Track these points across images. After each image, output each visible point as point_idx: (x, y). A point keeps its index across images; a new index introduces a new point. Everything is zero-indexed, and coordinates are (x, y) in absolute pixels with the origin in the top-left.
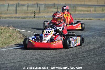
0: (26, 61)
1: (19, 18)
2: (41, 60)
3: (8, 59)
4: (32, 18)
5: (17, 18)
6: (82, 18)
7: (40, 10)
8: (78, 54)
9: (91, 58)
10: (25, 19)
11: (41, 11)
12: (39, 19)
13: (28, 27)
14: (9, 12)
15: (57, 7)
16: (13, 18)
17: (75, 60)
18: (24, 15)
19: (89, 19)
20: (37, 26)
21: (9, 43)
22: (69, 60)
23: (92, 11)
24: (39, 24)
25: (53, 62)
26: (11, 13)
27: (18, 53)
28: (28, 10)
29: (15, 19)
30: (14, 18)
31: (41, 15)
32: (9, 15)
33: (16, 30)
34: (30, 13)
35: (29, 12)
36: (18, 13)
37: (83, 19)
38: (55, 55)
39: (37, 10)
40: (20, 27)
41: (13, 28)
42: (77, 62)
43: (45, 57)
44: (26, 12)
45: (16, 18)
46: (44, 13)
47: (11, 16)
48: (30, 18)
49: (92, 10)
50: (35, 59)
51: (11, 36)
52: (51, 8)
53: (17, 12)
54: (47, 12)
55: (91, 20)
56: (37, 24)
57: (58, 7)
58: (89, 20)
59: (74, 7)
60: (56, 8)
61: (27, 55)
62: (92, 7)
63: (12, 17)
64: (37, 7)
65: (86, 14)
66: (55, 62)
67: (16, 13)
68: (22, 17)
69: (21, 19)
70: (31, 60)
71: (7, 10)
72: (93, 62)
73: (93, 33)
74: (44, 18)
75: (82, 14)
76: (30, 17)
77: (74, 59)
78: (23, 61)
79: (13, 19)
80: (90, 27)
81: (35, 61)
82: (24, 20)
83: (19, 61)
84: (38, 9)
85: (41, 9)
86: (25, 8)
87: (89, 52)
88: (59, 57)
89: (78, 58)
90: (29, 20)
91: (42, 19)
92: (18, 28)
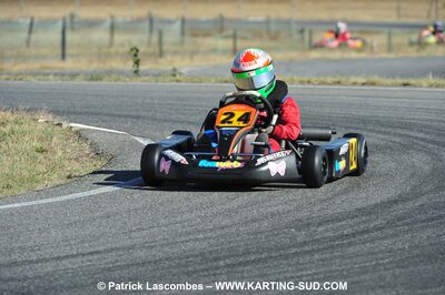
0: (107, 251)
1: (74, 75)
2: (166, 249)
3: (31, 244)
4: (128, 76)
5: (65, 78)
6: (334, 76)
7: (160, 43)
8: (320, 224)
9: (372, 241)
10: (99, 82)
11: (165, 48)
12: (157, 81)
13: (113, 115)
14: (33, 51)
15: (231, 32)
16: (51, 77)
17: (306, 248)
18: (95, 66)
19: (364, 81)
20: (149, 111)
21: (32, 180)
22: (282, 248)
23: (376, 50)
24: (156, 101)
25: (216, 259)
26: (44, 57)
27: (73, 219)
28: (111, 43)
29: (60, 82)
30: (55, 74)
31: (165, 65)
32: (36, 66)
33: (65, 125)
34: (123, 54)
35: (117, 53)
36: (72, 56)
37: (339, 83)
38: (223, 228)
39: (149, 43)
40: (81, 114)
41: (50, 118)
42: (316, 256)
43: (183, 238)
44: (105, 50)
45: (63, 75)
46: (178, 58)
47: (42, 68)
48: (122, 78)
49: (375, 44)
50: (142, 247)
51: (42, 151)
52: (207, 35)
53: (68, 51)
54: (193, 54)
55: (373, 84)
56: (148, 101)
57: (239, 33)
58: (363, 84)
59: (302, 31)
60: (227, 37)
61: (108, 230)
62: (378, 33)
63: (48, 71)
64: (151, 30)
66: (225, 257)
67: (63, 56)
68: (86, 74)
69: (84, 82)
70: (124, 249)
71: (28, 43)
72: (382, 259)
73: (383, 140)
74: (178, 77)
75: (336, 61)
76: (121, 73)
77: (305, 243)
78: (91, 254)
79: (52, 81)
80: (368, 114)
81: (141, 254)
82: (94, 83)
83: (77, 255)
84: (155, 39)
85: (165, 39)
86: (100, 35)
87: (364, 219)
88: (240, 238)
89: (318, 241)
90: (117, 83)
91: (172, 81)
92: (73, 117)
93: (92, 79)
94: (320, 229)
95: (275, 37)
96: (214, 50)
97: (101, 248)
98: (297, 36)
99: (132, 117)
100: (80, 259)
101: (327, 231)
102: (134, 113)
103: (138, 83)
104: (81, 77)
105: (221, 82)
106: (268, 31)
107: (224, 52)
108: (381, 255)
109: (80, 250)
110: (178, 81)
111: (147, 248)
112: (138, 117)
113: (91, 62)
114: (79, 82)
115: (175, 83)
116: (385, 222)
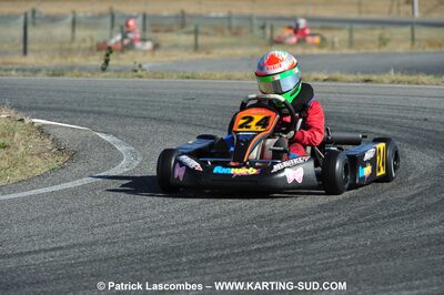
0: (69, 247)
1: (36, 71)
2: (129, 245)
5: (27, 73)
8: (282, 221)
9: (334, 237)
10: (61, 78)
12: (119, 77)
13: (75, 111)
15: (192, 28)
16: (13, 73)
17: (268, 244)
18: (57, 62)
19: (326, 77)
20: (111, 106)
22: (244, 244)
23: (337, 45)
24: (118, 97)
25: (178, 255)
26: (6, 53)
27: (35, 215)
28: (73, 38)
29: (21, 77)
30: (17, 70)
31: (126, 60)
33: (27, 121)
34: (84, 50)
35: (79, 49)
36: (34, 51)
38: (185, 224)
40: (43, 109)
41: (12, 113)
42: (279, 252)
43: (146, 235)
44: (67, 46)
45: (24, 71)
47: (4, 63)
48: (84, 74)
49: (336, 40)
50: (105, 243)
51: (4, 146)
52: (169, 30)
53: (30, 47)
55: (335, 80)
56: (111, 97)
57: (200, 29)
58: (325, 80)
59: (263, 27)
60: (189, 33)
61: (70, 226)
62: (340, 29)
63: (10, 66)
64: (112, 26)
65: (313, 57)
66: (188, 253)
67: (25, 52)
68: (48, 70)
69: (47, 78)
70: (85, 245)
72: (344, 255)
74: (140, 72)
76: (83, 68)
77: (267, 239)
78: (53, 249)
79: (14, 76)
81: (103, 250)
82: (56, 78)
83: (40, 251)
86: (62, 31)
87: (326, 215)
88: (201, 235)
89: (280, 237)
90: (80, 78)
91: (133, 77)
92: (35, 113)
93: (53, 75)
94: (282, 225)
95: (237, 33)
96: (175, 46)
97: (63, 244)
98: (258, 32)
99: (94, 113)
100: (42, 255)
101: (289, 227)
102: (96, 108)
103: (100, 79)
104: (44, 72)
105: (182, 78)
106: (230, 27)
107: (186, 48)
108: (343, 251)
109: (43, 247)
110: (140, 77)
111: (109, 244)
112: (100, 113)
113: (53, 58)
114: (41, 77)
115: (137, 79)
116: (346, 219)
